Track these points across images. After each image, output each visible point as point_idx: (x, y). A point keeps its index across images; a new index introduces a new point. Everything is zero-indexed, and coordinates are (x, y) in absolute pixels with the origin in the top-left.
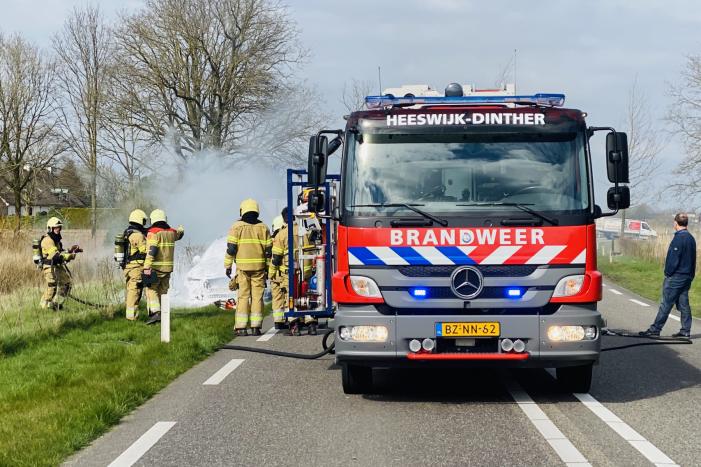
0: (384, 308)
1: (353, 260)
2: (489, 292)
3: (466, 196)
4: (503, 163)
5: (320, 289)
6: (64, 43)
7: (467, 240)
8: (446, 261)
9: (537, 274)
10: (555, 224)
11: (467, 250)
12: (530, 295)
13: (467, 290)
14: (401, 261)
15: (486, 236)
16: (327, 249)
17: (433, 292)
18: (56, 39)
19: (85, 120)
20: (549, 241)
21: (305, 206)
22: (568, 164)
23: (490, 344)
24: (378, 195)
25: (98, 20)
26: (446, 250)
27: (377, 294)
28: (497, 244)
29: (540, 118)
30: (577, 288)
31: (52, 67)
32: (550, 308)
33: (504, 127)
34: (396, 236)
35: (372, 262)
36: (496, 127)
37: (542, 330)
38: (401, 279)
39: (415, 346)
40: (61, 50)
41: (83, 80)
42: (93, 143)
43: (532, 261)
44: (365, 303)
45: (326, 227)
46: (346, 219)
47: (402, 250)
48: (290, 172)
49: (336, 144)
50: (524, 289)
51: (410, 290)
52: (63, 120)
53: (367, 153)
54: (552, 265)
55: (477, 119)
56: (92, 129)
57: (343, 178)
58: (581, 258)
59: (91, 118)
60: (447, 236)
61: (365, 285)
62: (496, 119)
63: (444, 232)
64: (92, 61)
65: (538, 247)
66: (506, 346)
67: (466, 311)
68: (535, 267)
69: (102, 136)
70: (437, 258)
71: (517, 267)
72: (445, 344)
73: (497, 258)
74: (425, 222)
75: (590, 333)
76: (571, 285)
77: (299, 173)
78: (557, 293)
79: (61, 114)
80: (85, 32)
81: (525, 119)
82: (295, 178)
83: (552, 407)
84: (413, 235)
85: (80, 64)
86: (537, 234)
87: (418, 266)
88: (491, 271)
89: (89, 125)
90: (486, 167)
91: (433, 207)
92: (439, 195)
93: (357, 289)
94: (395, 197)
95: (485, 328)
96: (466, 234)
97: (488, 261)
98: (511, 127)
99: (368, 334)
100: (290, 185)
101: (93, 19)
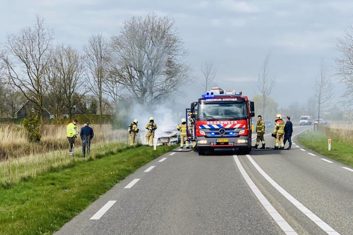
0: (206, 137)
1: (200, 127)
2: (226, 133)
3: (222, 115)
4: (230, 107)
5: (194, 135)
6: (88, 49)
7: (222, 123)
8: (218, 127)
9: (236, 130)
10: (239, 120)
11: (222, 125)
12: (235, 134)
13: (222, 133)
14: (209, 128)
15: (226, 122)
16: (195, 126)
17: (216, 134)
18: (85, 48)
19: (96, 79)
20: (238, 123)
21: (190, 117)
22: (242, 107)
23: (227, 143)
24: (204, 114)
25: (102, 39)
26: (218, 125)
27: (205, 134)
28: (228, 124)
29: (236, 99)
30: (243, 132)
31: (83, 58)
32: (238, 136)
33: (229, 101)
34: (208, 123)
35: (203, 128)
36: (227, 101)
37: (237, 140)
38: (209, 131)
39: (212, 144)
40: (87, 52)
41: (96, 63)
42: (100, 88)
43: (235, 127)
44: (202, 136)
45: (195, 121)
46: (198, 120)
47: (209, 126)
48: (186, 109)
49: (197, 104)
50: (233, 133)
51: (211, 133)
52: (88, 80)
53: (202, 106)
54: (239, 128)
55: (224, 100)
56: (100, 83)
57: (198, 110)
58: (244, 126)
59: (99, 78)
60: (218, 123)
61: (202, 133)
62: (228, 100)
63: (217, 122)
64: (99, 56)
65: (236, 124)
66: (230, 144)
67: (222, 137)
68: (235, 128)
69: (103, 86)
70: (216, 127)
71: (232, 129)
72: (218, 143)
73: (228, 127)
74: (214, 120)
75: (247, 141)
76: (242, 132)
77: (189, 109)
78: (240, 133)
79: (87, 77)
80: (96, 44)
81: (233, 100)
82: (188, 111)
83: (239, 156)
84: (211, 122)
85: (95, 57)
86: (236, 122)
87: (212, 129)
88: (227, 129)
89: (98, 82)
90: (227, 108)
91: (216, 117)
92: (217, 114)
93: (201, 133)
94: (207, 115)
95: (226, 140)
96: (222, 122)
97: (226, 127)
98: (230, 101)
99: (203, 142)
100: (187, 112)
101: (99, 39)
